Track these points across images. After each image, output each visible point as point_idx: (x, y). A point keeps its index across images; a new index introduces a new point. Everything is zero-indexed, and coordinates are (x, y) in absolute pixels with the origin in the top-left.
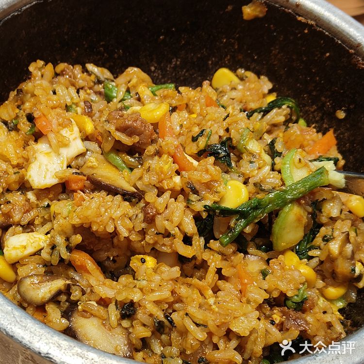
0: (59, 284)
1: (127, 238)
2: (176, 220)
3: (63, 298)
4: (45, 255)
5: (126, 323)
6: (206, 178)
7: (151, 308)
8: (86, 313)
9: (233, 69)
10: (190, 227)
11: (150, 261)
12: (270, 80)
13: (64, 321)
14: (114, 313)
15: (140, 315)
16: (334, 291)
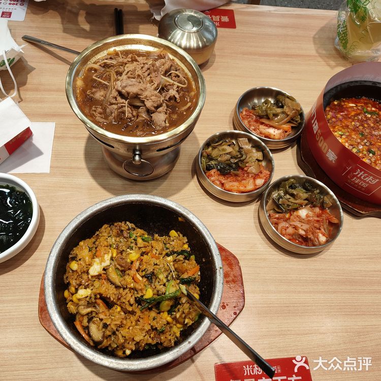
0: (89, 310)
1: (113, 301)
2: (128, 299)
3: (90, 314)
4: (88, 299)
5: (104, 330)
6: (140, 288)
7: (113, 326)
8: (94, 323)
9: (176, 231)
10: (132, 301)
11: (119, 309)
12: (187, 239)
13: (87, 324)
14: (101, 325)
15: (109, 328)
16: (179, 325)
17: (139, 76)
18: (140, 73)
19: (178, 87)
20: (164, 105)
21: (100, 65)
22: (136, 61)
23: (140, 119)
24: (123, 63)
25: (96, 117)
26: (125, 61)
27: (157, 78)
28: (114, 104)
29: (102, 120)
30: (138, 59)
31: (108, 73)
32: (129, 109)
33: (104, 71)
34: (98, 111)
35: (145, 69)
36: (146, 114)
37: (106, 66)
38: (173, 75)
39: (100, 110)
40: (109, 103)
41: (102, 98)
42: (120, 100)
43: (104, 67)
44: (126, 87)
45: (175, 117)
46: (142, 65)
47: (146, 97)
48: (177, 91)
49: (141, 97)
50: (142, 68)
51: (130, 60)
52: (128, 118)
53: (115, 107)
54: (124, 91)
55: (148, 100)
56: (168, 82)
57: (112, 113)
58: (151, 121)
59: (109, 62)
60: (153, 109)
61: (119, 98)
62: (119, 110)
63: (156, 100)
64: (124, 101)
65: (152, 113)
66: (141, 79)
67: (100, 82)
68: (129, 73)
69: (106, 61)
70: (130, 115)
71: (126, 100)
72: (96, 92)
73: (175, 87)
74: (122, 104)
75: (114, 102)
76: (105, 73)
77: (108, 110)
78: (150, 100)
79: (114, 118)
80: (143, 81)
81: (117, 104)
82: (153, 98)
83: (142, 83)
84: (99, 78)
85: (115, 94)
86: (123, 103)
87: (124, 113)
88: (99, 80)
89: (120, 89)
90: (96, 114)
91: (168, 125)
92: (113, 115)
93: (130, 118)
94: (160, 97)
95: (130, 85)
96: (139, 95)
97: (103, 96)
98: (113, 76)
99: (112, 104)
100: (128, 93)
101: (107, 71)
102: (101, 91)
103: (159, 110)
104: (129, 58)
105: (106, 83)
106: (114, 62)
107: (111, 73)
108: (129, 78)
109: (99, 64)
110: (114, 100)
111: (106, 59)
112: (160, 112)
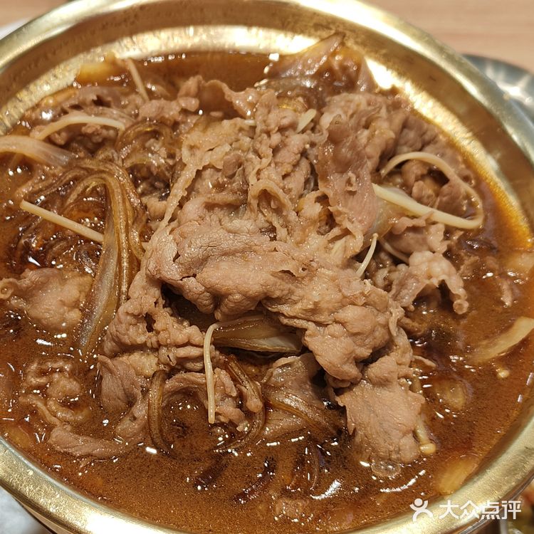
17: (266, 196)
18: (270, 180)
19: (449, 231)
20: (402, 340)
21: (49, 140)
22: (231, 112)
23: (280, 423)
24: (162, 122)
25: (50, 428)
26: (172, 110)
27: (352, 202)
28: (141, 348)
29: (82, 445)
30: (240, 99)
31: (92, 183)
32: (224, 376)
33: (69, 167)
34: (54, 391)
35: (288, 156)
36: (309, 393)
37: (76, 140)
38: (414, 171)
39: (66, 385)
40: (109, 346)
41: (75, 315)
42: (172, 328)
43: (66, 147)
44: (203, 261)
45: (456, 398)
46: (276, 138)
47: (315, 310)
48: (448, 255)
49: (285, 309)
50: (276, 150)
51: (193, 103)
52: (222, 425)
53: (148, 363)
54: (193, 286)
55: (318, 324)
56: (403, 213)
57: (130, 402)
58: (344, 435)
59: (91, 120)
60: (352, 370)
61: (165, 320)
62: (170, 384)
63: (368, 326)
64: (191, 331)
65: (339, 392)
66: (278, 211)
67: (58, 228)
68: (208, 183)
69: (76, 118)
70: (230, 410)
71: (203, 329)
72: (41, 286)
73: (436, 238)
74: (183, 352)
75: (141, 339)
76: (77, 179)
77: (109, 385)
78: (336, 328)
79: (146, 428)
80: (286, 225)
81: (156, 349)
82: (350, 313)
83: (281, 233)
84: (44, 205)
85: (144, 297)
86: (188, 344)
87: (193, 394)
88: (53, 216)
89: (172, 273)
90: (52, 410)
91: (429, 448)
92: (140, 410)
93: (230, 426)
94: (386, 308)
95: (226, 254)
96: (279, 300)
97: (75, 305)
98: (124, 198)
99: (127, 349)
100: (218, 298)
101: (90, 172)
102: (63, 281)
103: (375, 369)
104: (187, 95)
105: (85, 230)
106: (114, 120)
107: (112, 182)
108: (210, 207)
109: (39, 134)
110: (142, 326)
111: (77, 107)
112: (383, 383)
